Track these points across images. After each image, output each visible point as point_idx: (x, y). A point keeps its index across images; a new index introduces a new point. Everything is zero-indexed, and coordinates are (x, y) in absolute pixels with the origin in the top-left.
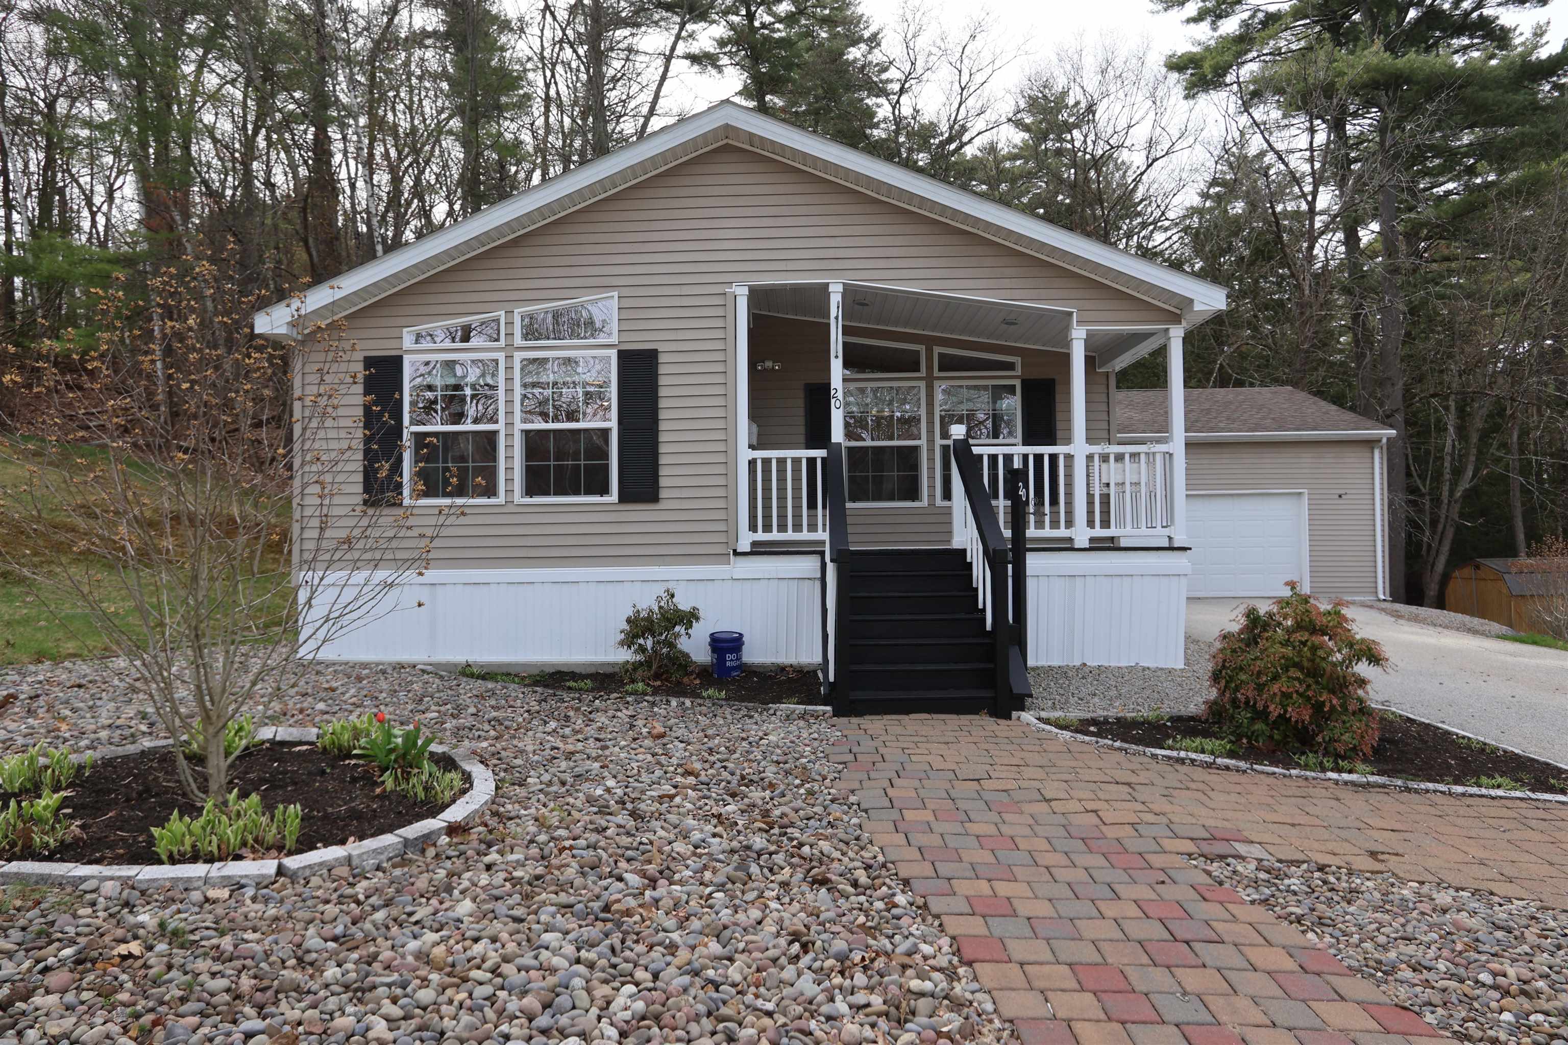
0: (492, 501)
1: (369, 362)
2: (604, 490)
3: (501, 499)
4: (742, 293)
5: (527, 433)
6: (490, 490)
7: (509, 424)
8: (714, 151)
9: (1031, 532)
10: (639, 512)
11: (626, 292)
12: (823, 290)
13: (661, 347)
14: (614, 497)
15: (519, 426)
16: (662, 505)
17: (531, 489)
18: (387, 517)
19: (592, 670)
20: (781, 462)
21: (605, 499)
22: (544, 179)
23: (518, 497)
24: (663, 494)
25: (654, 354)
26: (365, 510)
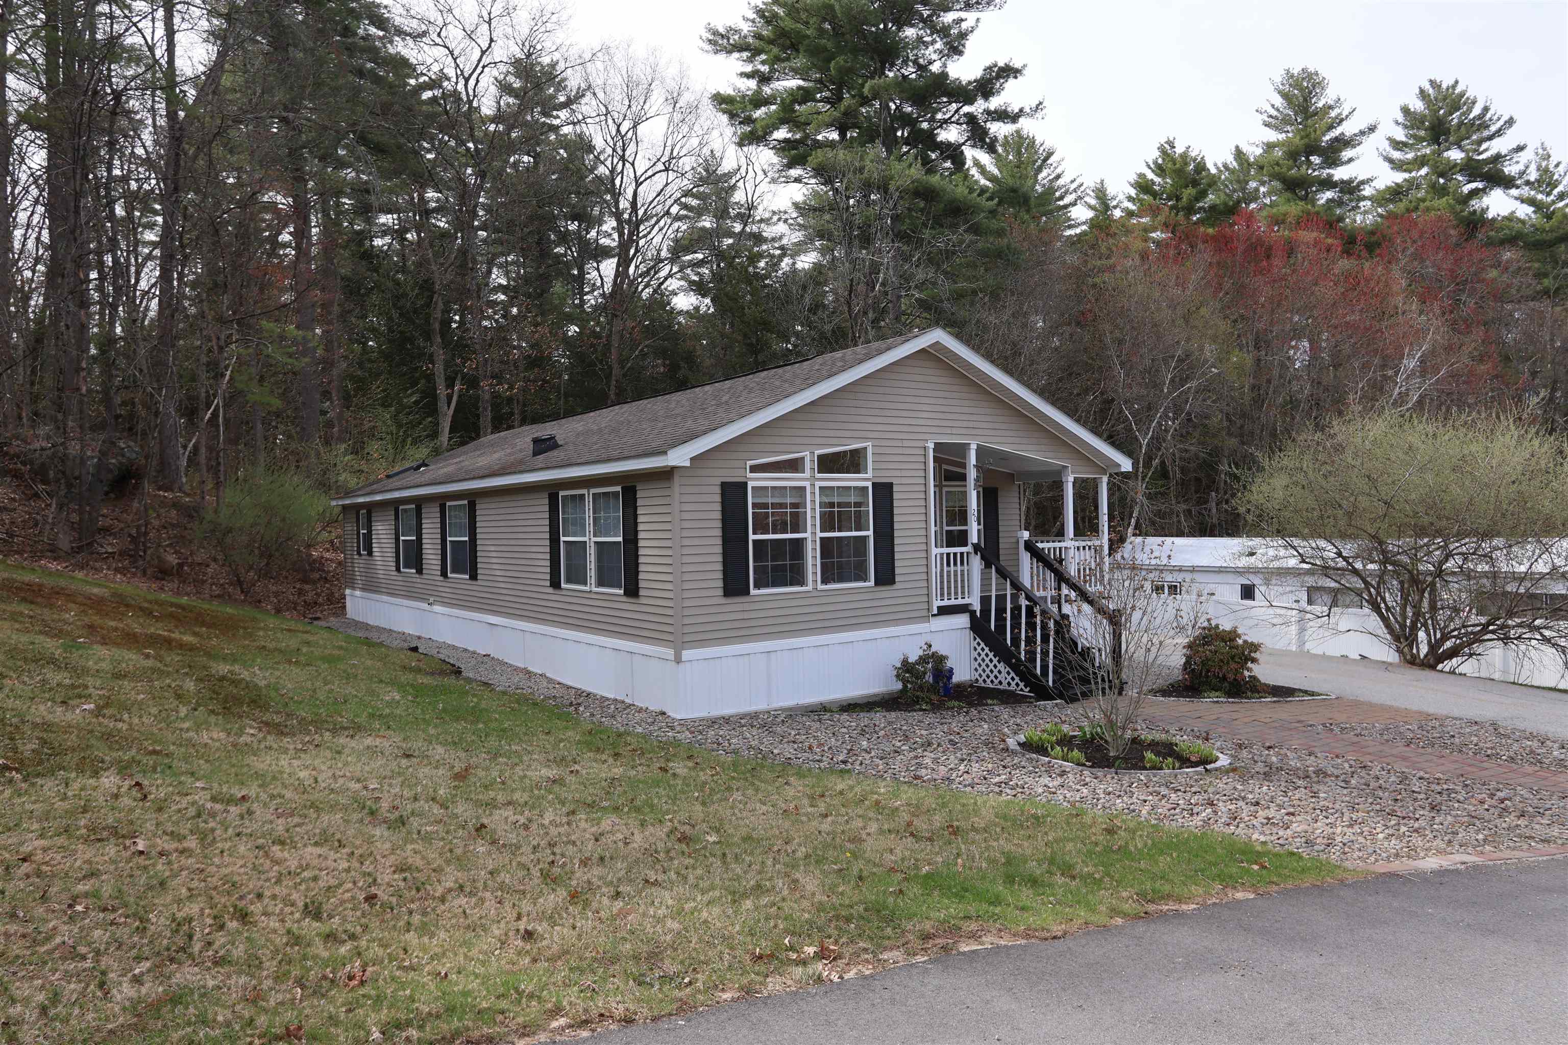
0: (805, 588)
1: (724, 486)
2: (865, 579)
3: (810, 587)
4: (931, 445)
5: (821, 539)
6: (801, 582)
7: (813, 534)
10: (885, 592)
11: (875, 442)
12: (964, 447)
13: (894, 481)
14: (872, 583)
15: (818, 535)
16: (896, 586)
17: (826, 579)
18: (737, 603)
19: (865, 701)
20: (955, 554)
21: (867, 584)
23: (819, 585)
24: (897, 579)
25: (890, 485)
26: (723, 600)
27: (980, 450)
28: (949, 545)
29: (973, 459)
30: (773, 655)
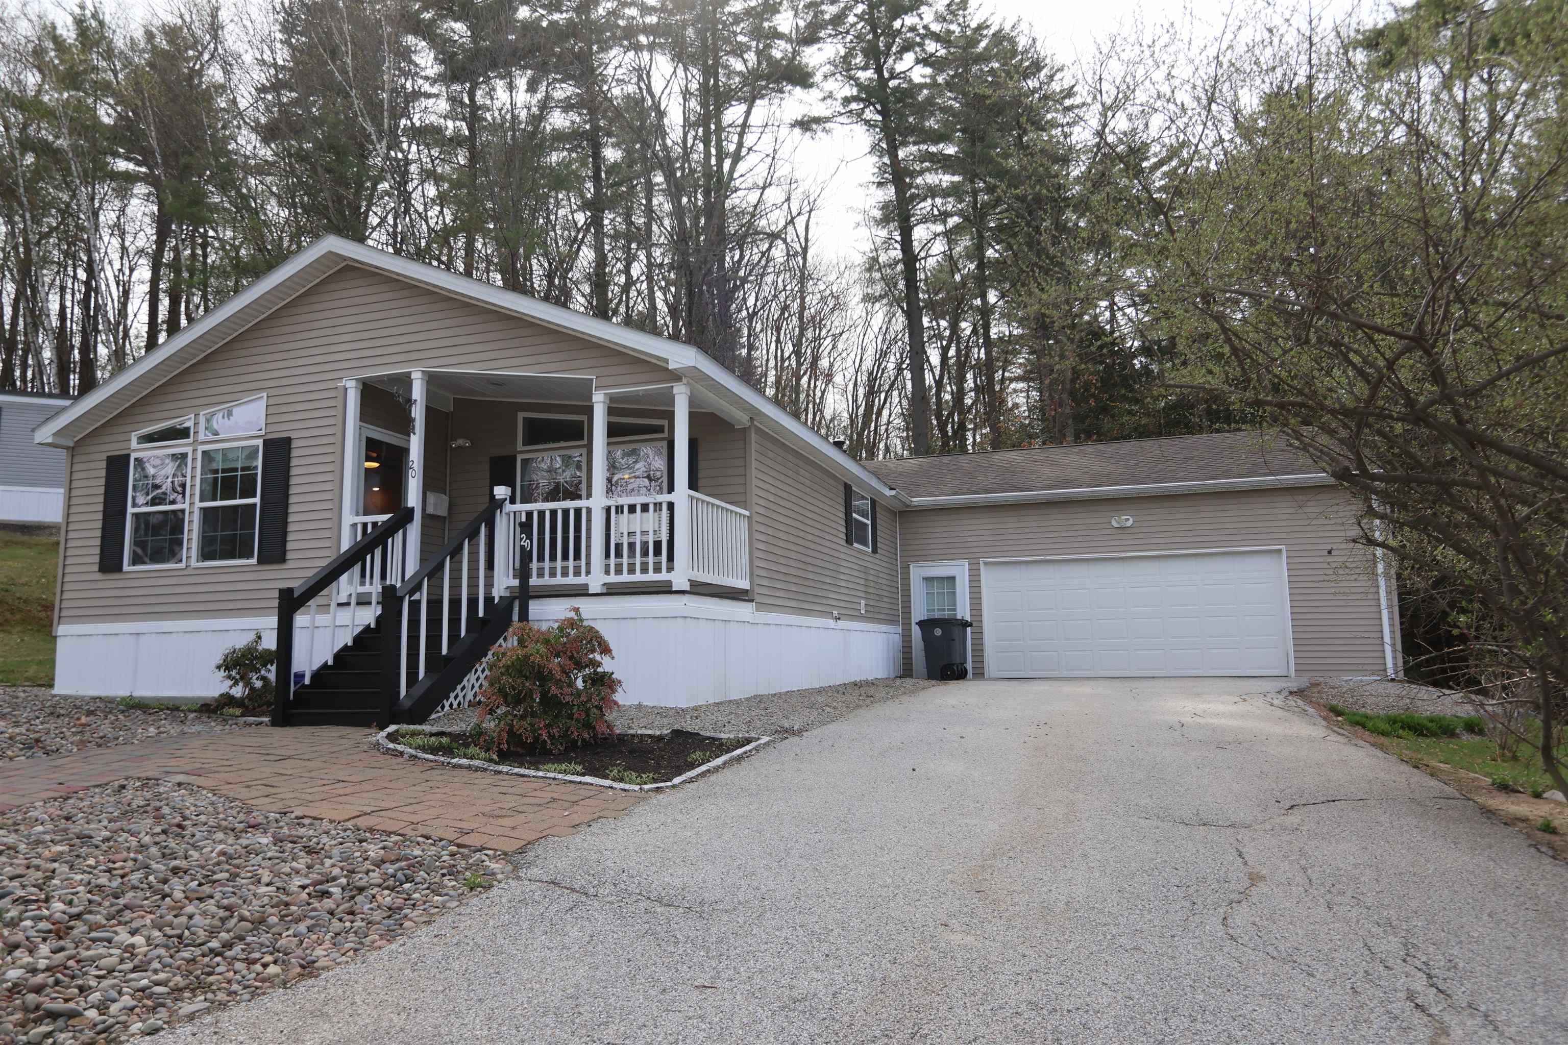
0: (178, 566)
1: (110, 460)
2: (250, 555)
3: (183, 564)
4: (349, 384)
5: (204, 510)
6: (177, 557)
7: (192, 504)
8: (339, 271)
9: (534, 581)
10: (270, 572)
11: (273, 392)
12: (405, 381)
13: (293, 435)
14: (254, 561)
15: (199, 505)
16: (290, 564)
17: (206, 555)
18: (111, 581)
21: (249, 562)
22: (206, 310)
23: (194, 563)
24: (289, 556)
25: (289, 440)
26: (99, 576)
27: (432, 380)
28: (366, 513)
29: (418, 392)
30: (142, 637)
